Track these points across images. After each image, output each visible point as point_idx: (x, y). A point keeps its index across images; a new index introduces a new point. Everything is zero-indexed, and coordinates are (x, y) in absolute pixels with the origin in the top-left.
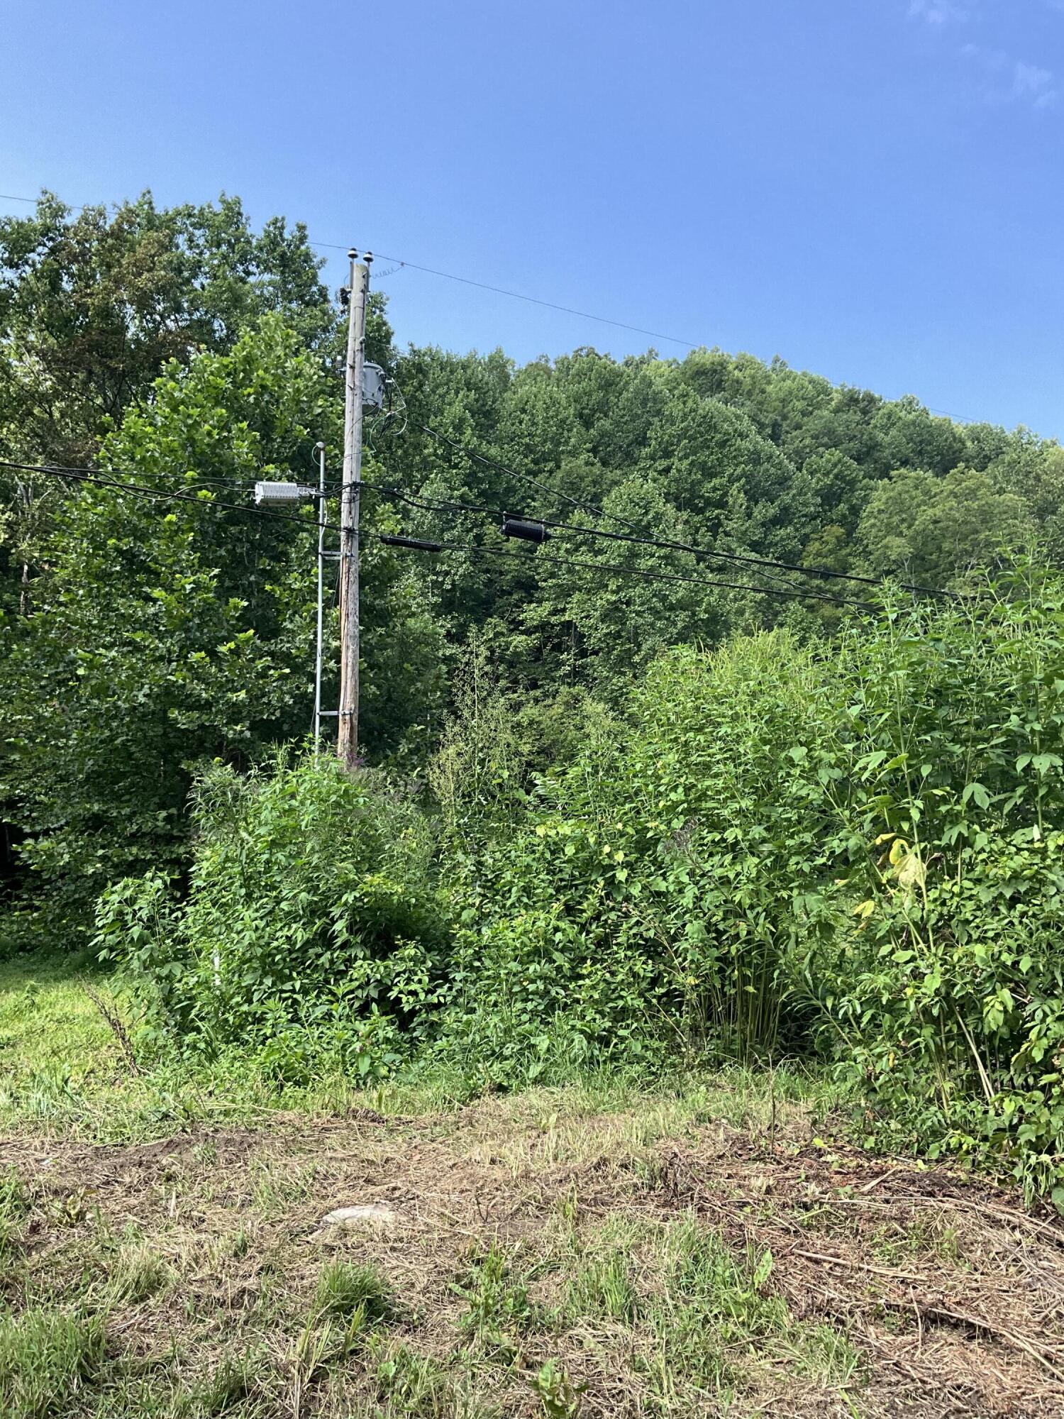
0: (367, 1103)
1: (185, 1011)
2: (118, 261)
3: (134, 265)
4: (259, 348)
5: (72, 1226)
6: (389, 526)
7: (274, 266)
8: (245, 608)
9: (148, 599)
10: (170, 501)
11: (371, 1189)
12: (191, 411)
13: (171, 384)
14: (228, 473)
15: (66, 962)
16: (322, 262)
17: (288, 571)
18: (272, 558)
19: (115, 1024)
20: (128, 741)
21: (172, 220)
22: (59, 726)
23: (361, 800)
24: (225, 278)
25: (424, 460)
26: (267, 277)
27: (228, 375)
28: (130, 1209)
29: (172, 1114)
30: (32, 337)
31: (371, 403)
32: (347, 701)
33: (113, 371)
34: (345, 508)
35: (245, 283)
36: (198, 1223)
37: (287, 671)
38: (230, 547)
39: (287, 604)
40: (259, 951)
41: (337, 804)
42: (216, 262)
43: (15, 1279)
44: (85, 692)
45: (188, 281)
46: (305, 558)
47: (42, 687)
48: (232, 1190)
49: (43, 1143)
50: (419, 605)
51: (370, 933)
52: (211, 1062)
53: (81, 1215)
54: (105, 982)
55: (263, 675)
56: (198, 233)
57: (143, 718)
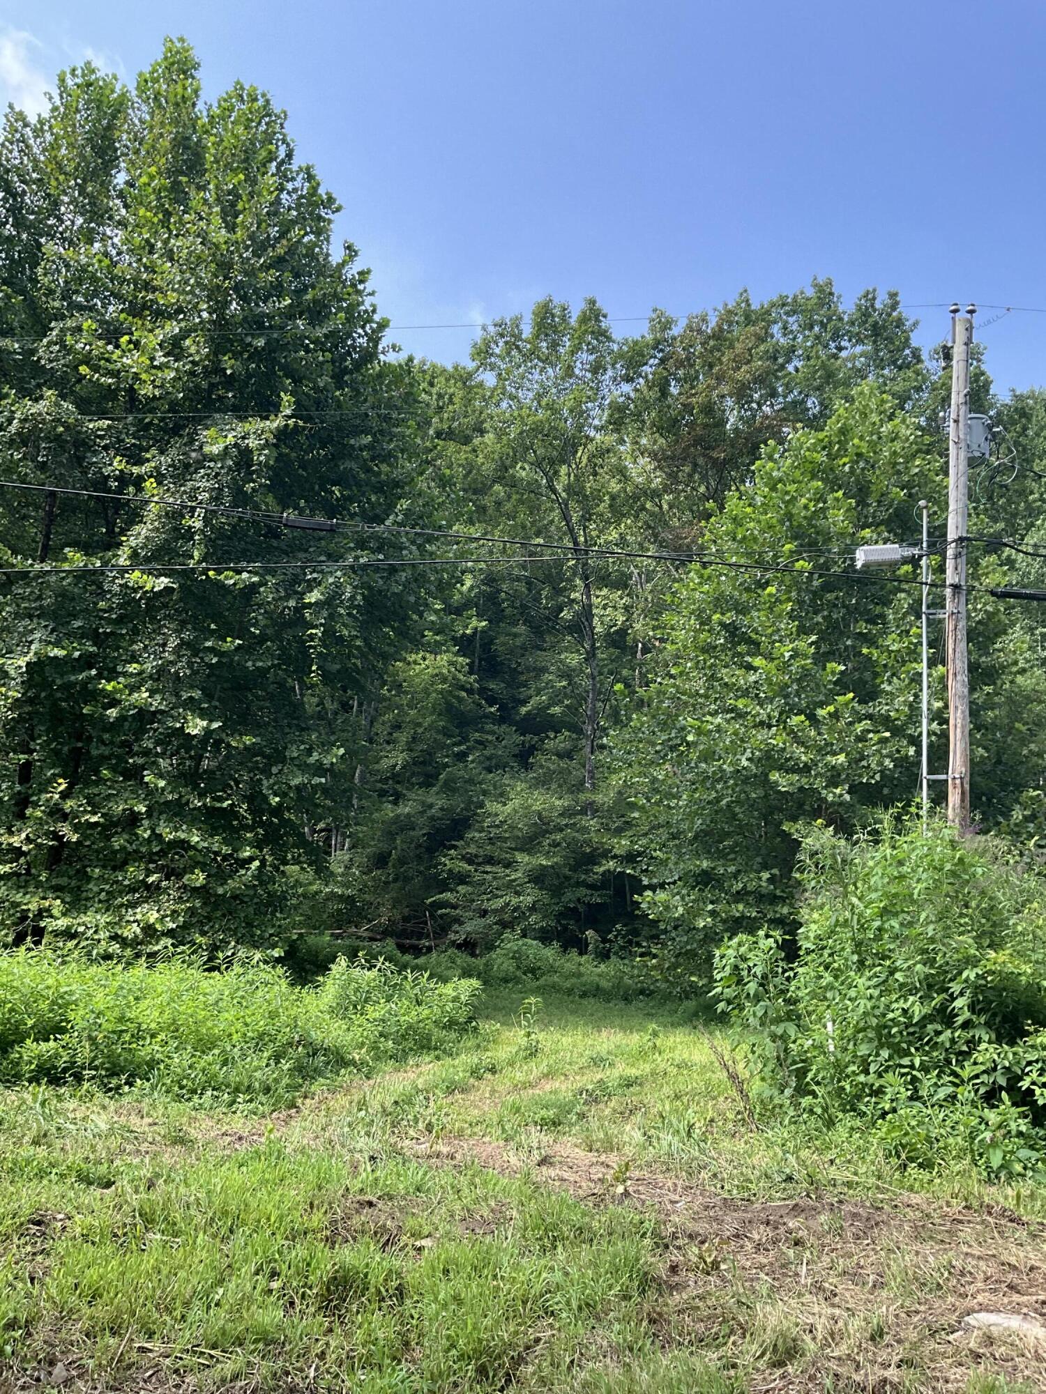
0: (1001, 1200)
1: (801, 1074)
2: (719, 359)
3: (734, 360)
4: (854, 417)
5: (708, 1274)
6: (996, 578)
7: (866, 337)
8: (842, 673)
9: (750, 668)
10: (769, 575)
11: (1016, 1298)
12: (788, 488)
13: (771, 464)
14: (824, 543)
15: (681, 1009)
16: (915, 324)
17: (885, 633)
18: (867, 621)
19: (733, 1077)
20: (732, 802)
21: (768, 313)
22: (670, 787)
23: (980, 871)
24: (818, 357)
25: (1029, 506)
26: (859, 349)
27: (824, 448)
28: (762, 1267)
29: (796, 1176)
30: (644, 441)
31: (977, 454)
32: (957, 764)
33: (715, 462)
34: (950, 564)
35: (837, 359)
36: (830, 1297)
37: (887, 734)
38: (826, 613)
39: (885, 666)
40: (874, 1022)
41: (953, 873)
42: (809, 344)
43: (660, 1314)
44: (694, 756)
45: (782, 367)
46: (903, 619)
47: (657, 752)
48: (862, 1268)
49: (675, 1185)
50: (1028, 661)
51: (994, 1015)
52: (829, 1129)
53: (715, 1265)
54: (718, 1033)
55: (861, 738)
56: (791, 320)
57: (746, 781)
